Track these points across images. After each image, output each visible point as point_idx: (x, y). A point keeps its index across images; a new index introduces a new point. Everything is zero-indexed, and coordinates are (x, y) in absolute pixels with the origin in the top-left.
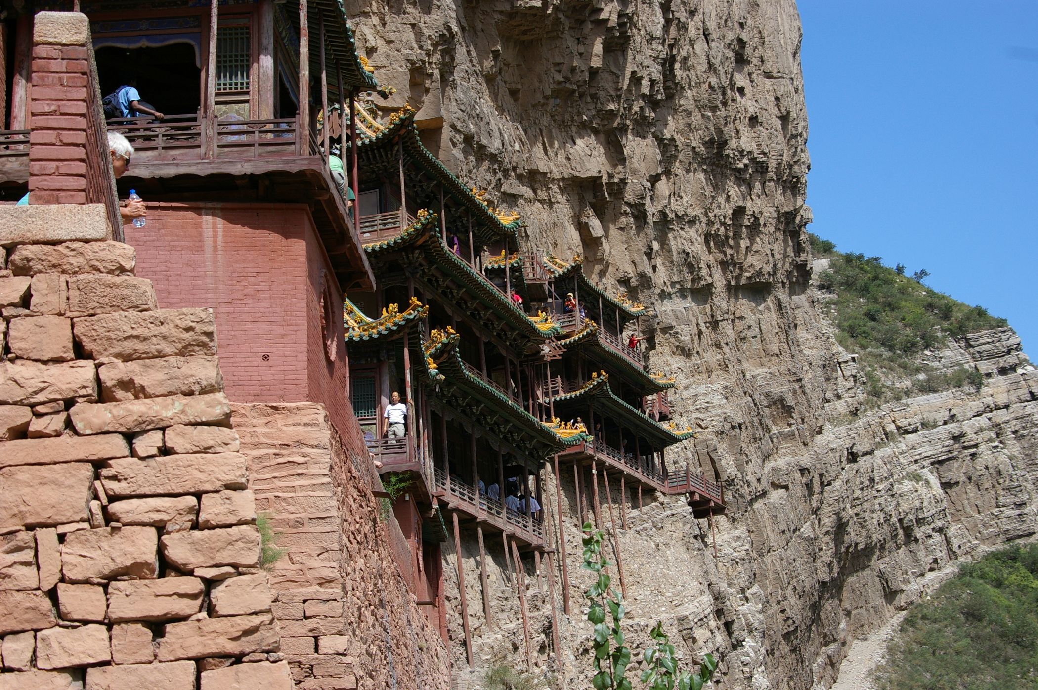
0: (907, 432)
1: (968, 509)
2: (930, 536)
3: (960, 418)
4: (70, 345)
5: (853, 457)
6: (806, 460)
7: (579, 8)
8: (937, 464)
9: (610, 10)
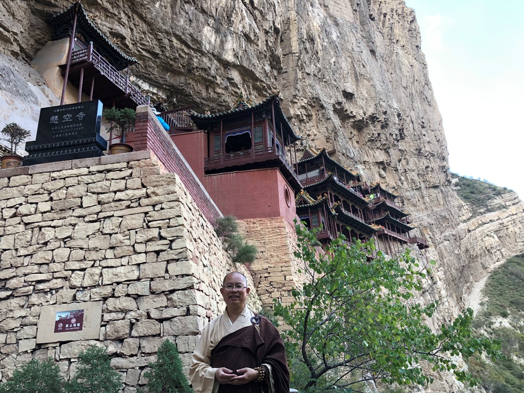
0: (486, 223)
1: (507, 244)
2: (496, 252)
3: (502, 218)
4: (140, 185)
5: (469, 231)
6: (454, 233)
7: (373, 118)
8: (496, 232)
9: (382, 118)
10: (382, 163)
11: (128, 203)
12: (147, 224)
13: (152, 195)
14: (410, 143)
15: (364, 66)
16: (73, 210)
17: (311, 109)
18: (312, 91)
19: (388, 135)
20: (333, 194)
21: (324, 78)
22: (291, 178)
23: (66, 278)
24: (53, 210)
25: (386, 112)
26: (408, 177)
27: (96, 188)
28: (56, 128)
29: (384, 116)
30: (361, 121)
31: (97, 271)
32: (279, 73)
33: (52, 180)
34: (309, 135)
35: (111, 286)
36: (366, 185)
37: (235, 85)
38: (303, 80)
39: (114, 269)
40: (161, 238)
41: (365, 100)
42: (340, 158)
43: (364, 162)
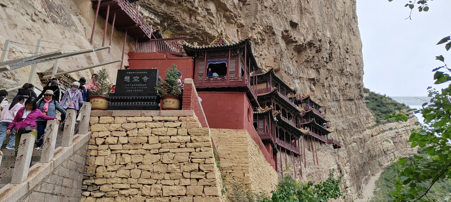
0: (385, 131)
1: (400, 148)
2: (390, 154)
3: (398, 128)
4: (187, 133)
5: (372, 136)
6: (361, 137)
7: (310, 44)
8: (392, 138)
9: (317, 44)
10: (313, 79)
11: (179, 144)
12: (191, 160)
13: (194, 141)
14: (335, 64)
15: (308, 2)
16: (143, 145)
17: (265, 35)
18: (267, 20)
19: (320, 58)
20: (275, 104)
21: (277, 10)
22: (253, 99)
23: (139, 189)
24: (129, 143)
25: (321, 40)
26: (331, 91)
27: (158, 131)
28: (128, 85)
29: (319, 43)
30: (301, 46)
31: (159, 186)
32: (244, 4)
33: (128, 122)
34: (261, 55)
35: (168, 197)
36: (300, 97)
37: (210, 14)
38: (262, 12)
39: (170, 187)
40: (200, 170)
41: (306, 29)
42: (282, 74)
43: (300, 78)
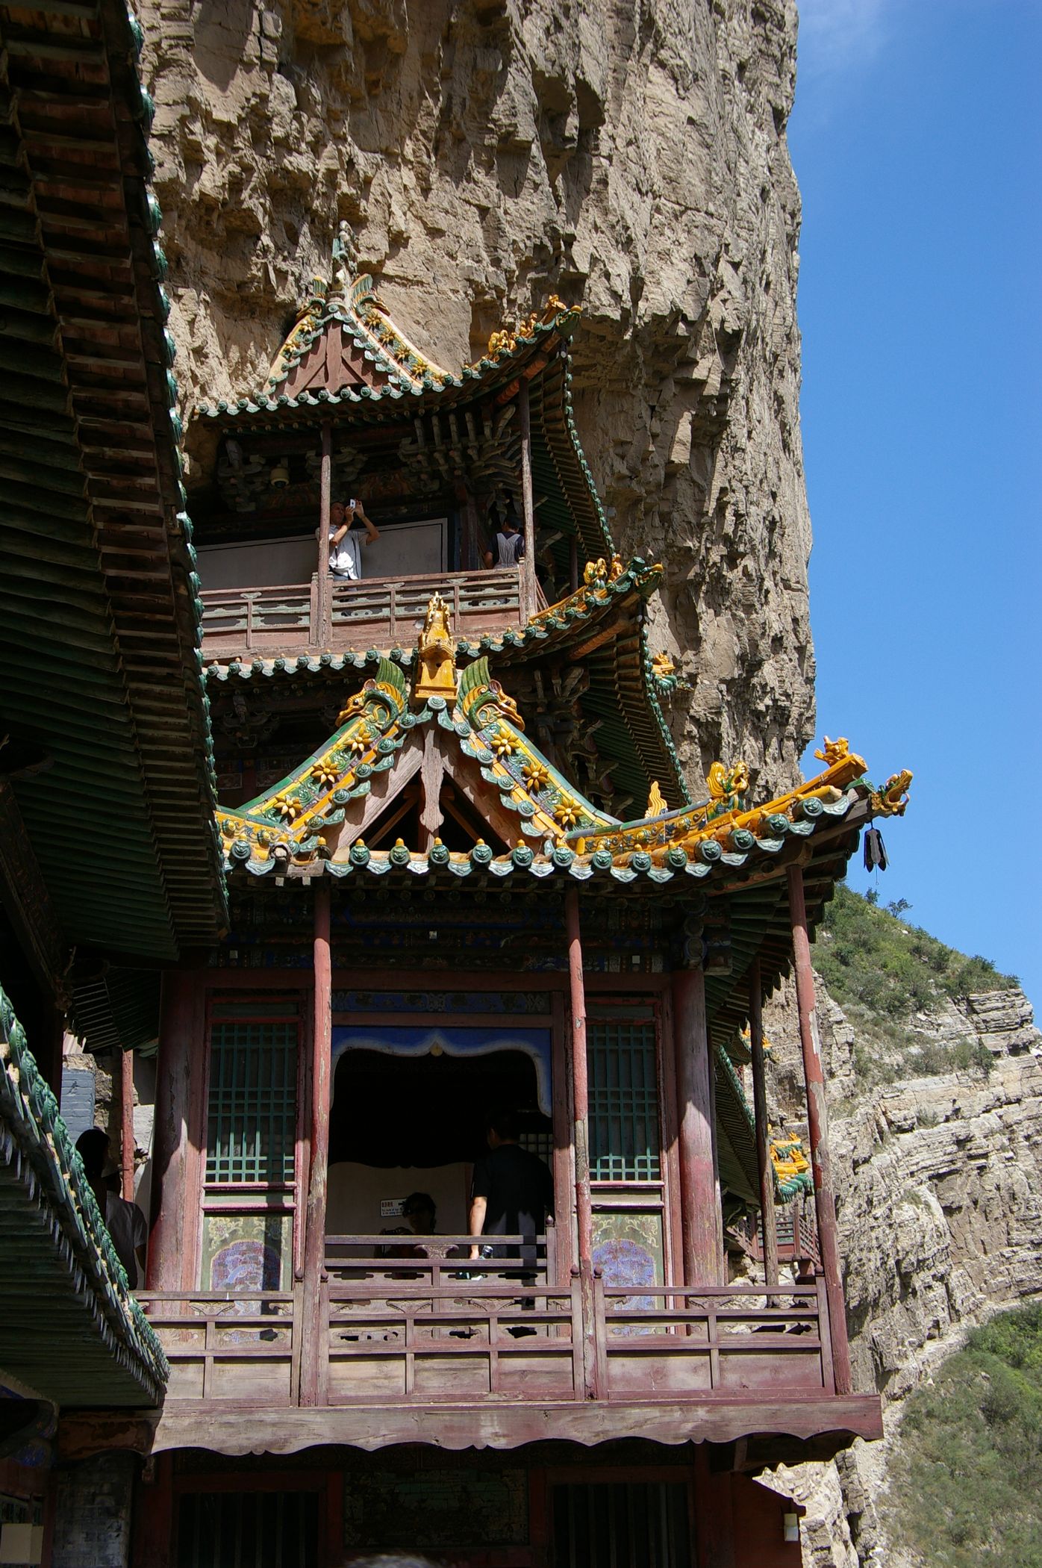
0: (904, 1131)
3: (966, 1114)
5: (854, 1166)
8: (939, 1178)
